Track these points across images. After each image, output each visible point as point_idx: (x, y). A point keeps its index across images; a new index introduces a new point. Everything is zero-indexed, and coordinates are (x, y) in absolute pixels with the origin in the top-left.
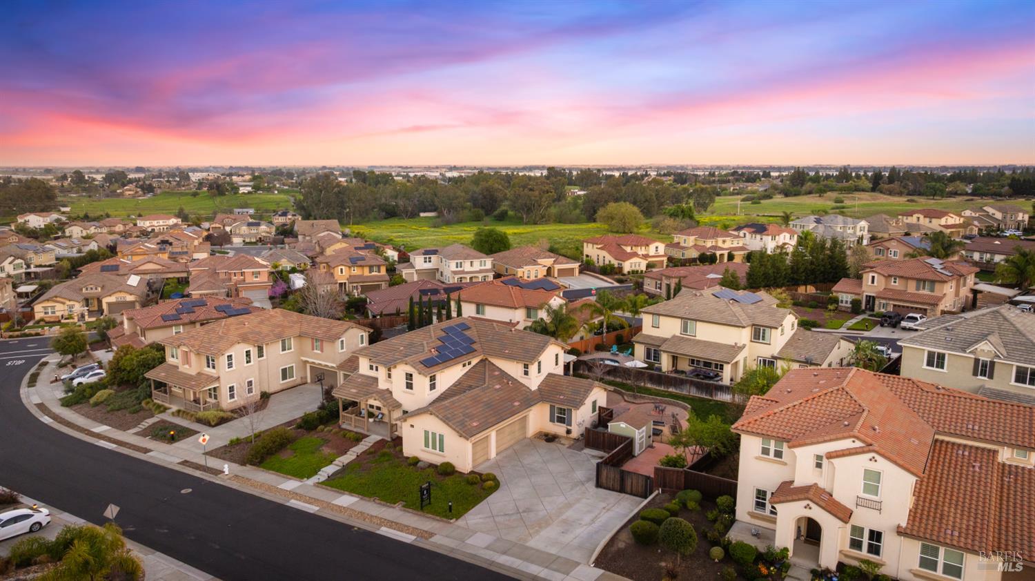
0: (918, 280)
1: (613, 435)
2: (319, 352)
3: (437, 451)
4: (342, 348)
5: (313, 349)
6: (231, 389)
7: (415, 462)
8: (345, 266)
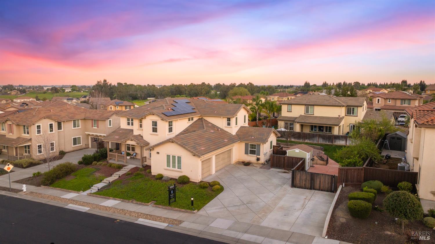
0: (402, 99)
1: (291, 157)
2: (96, 128)
3: (176, 169)
4: (110, 125)
5: (92, 127)
6: (40, 147)
7: (160, 177)
8: (113, 105)
